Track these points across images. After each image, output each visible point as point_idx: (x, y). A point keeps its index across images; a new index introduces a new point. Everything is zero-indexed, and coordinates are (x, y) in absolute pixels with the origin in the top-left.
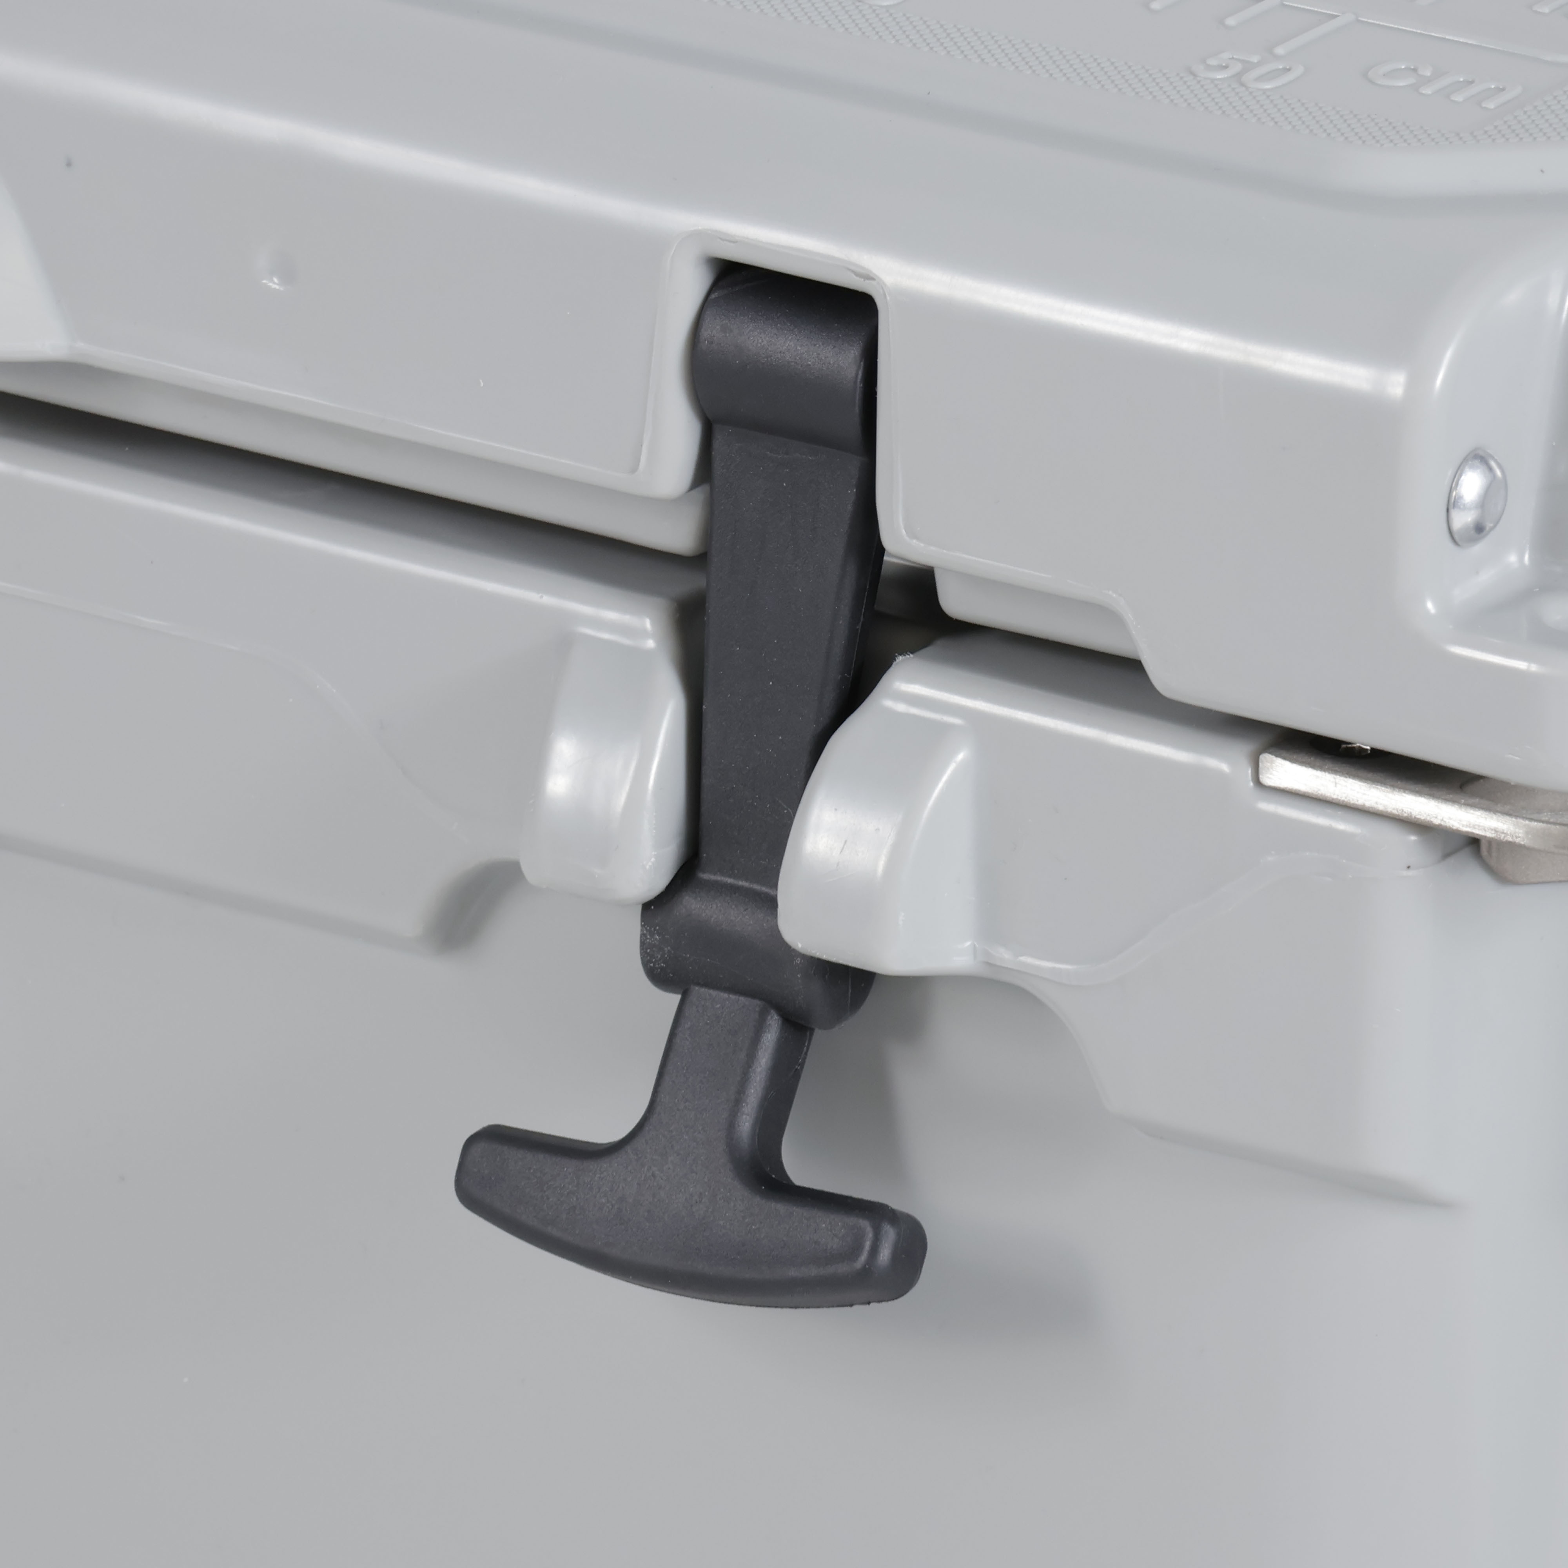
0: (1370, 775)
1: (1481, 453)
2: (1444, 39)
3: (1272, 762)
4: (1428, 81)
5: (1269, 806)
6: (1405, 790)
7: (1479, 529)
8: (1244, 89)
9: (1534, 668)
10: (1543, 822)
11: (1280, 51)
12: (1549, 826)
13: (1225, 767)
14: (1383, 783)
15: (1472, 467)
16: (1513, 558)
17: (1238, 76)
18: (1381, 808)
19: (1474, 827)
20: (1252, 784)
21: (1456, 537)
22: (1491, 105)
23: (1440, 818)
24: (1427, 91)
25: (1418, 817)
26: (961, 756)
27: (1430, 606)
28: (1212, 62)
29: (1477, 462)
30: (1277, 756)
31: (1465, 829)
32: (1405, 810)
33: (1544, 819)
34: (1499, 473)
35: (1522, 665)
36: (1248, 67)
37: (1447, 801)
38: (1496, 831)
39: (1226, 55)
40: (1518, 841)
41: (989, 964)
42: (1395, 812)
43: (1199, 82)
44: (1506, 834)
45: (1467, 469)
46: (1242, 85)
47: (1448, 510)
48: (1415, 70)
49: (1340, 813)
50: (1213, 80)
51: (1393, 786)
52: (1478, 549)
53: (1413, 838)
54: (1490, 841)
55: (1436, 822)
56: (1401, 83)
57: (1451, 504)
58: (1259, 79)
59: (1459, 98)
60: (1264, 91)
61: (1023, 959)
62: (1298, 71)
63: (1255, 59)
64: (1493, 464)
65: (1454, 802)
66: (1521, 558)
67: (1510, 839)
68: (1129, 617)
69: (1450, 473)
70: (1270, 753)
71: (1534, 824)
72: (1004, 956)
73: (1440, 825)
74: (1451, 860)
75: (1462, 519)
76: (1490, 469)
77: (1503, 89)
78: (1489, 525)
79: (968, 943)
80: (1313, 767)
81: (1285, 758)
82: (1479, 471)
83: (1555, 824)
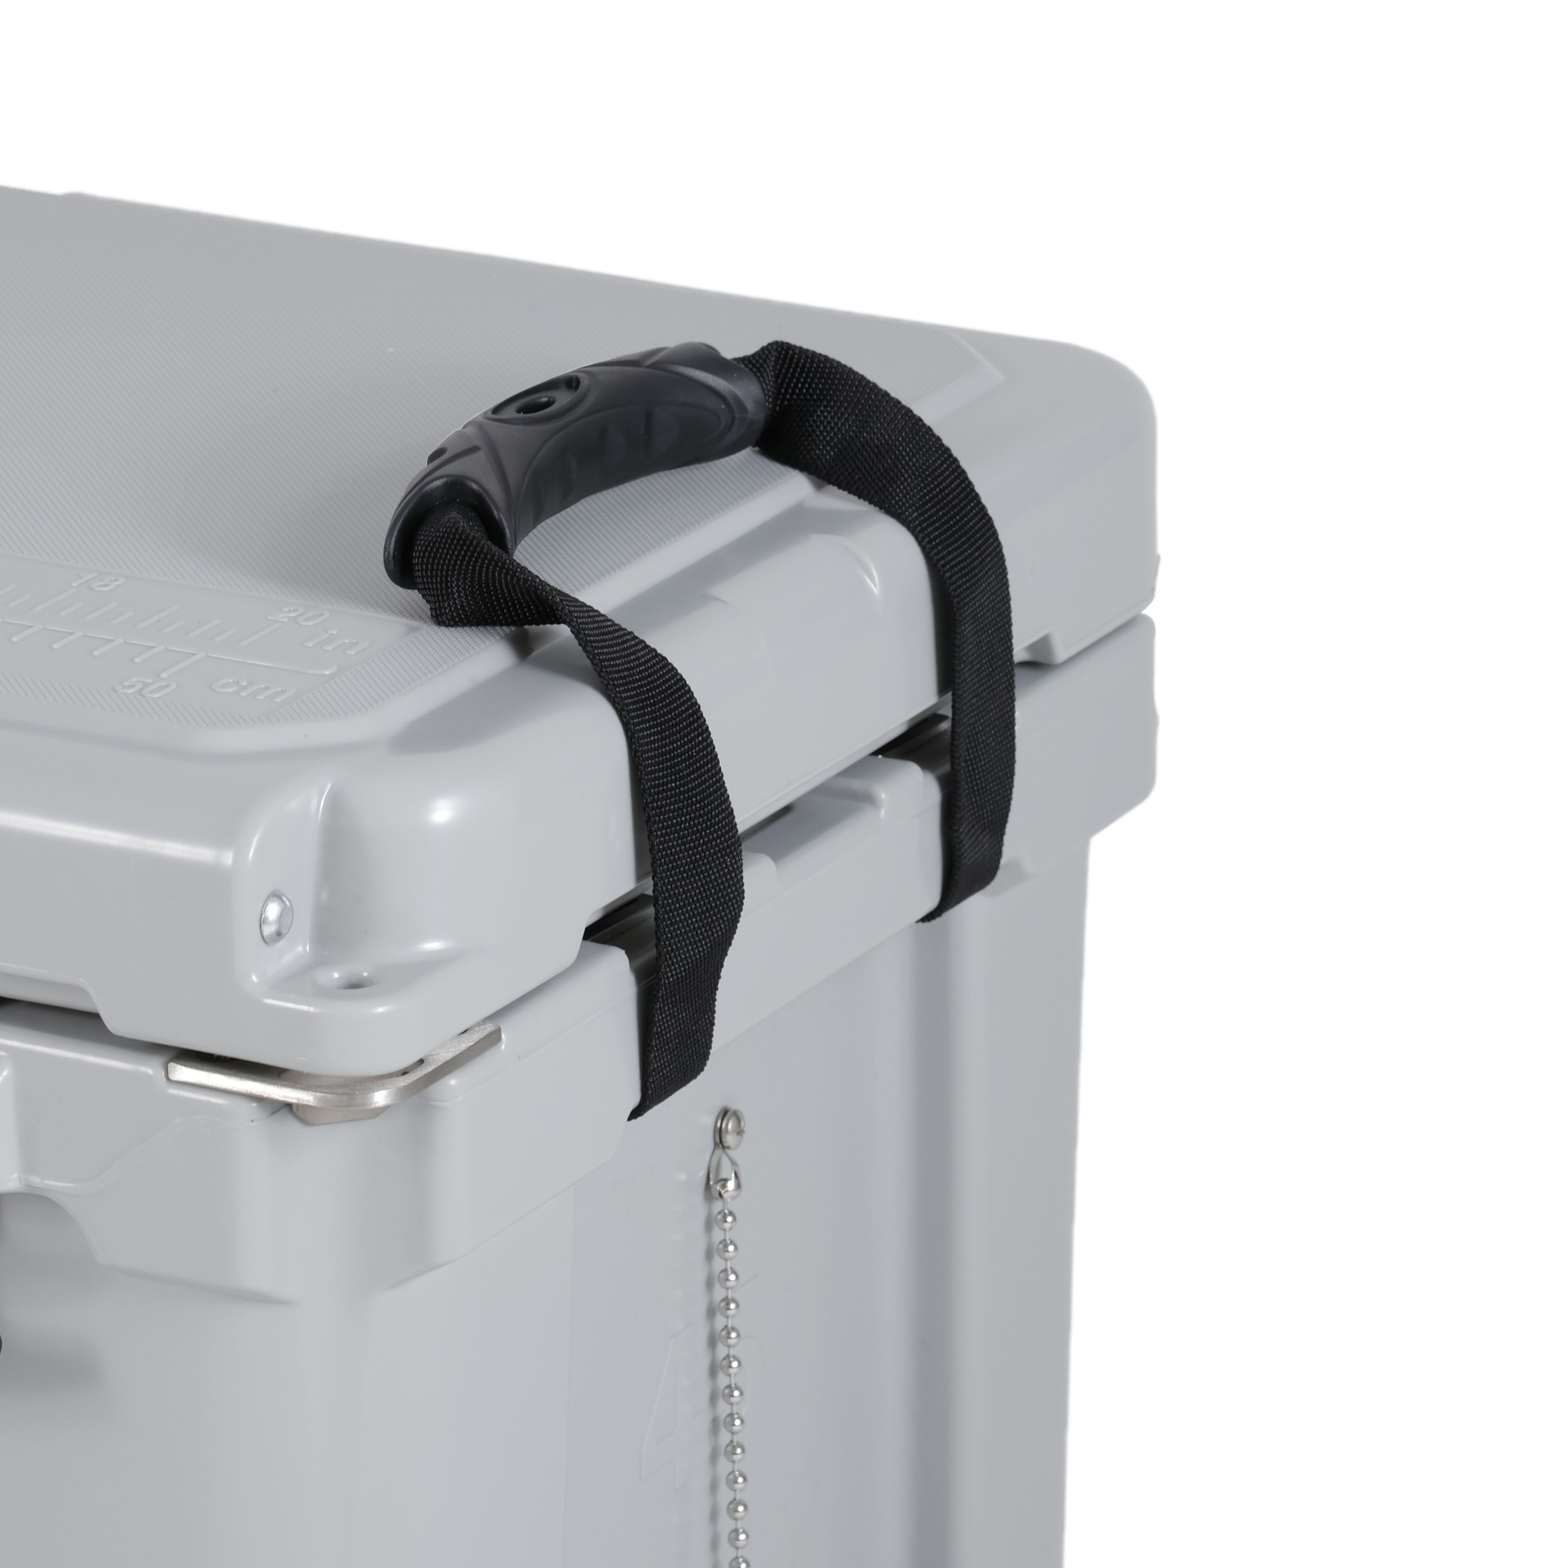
0: (229, 1072)
1: (277, 893)
2: (254, 664)
3: (175, 1067)
4: (245, 688)
5: (174, 1091)
6: (248, 1078)
7: (279, 934)
8: (143, 698)
9: (312, 1009)
10: (323, 1093)
11: (164, 675)
12: (326, 1095)
13: (150, 1071)
14: (235, 1076)
15: (272, 901)
16: (300, 949)
17: (140, 691)
18: (235, 1089)
19: (286, 1097)
20: (165, 1080)
21: (266, 940)
22: (278, 700)
23: (267, 1093)
24: (244, 694)
25: (256, 1093)
26: (5, 1073)
27: (254, 978)
28: (126, 684)
29: (275, 898)
30: (177, 1064)
31: (282, 1099)
32: (248, 1090)
33: (323, 1091)
34: (288, 903)
35: (305, 1008)
36: (146, 685)
37: (270, 1083)
38: (298, 1099)
39: (134, 680)
40: (310, 1104)
41: (29, 1186)
42: (243, 1091)
43: (118, 695)
44: (303, 1101)
45: (269, 902)
46: (142, 696)
47: (260, 926)
48: (238, 683)
49: (213, 1093)
50: (125, 694)
51: (241, 1077)
52: (281, 943)
53: (254, 1104)
54: (298, 1105)
55: (265, 1095)
56: (230, 690)
57: (262, 922)
58: (152, 692)
59: (261, 697)
60: (154, 699)
61: (46, 1182)
62: (173, 686)
63: (150, 681)
64: (284, 899)
65: (274, 1084)
66: (305, 947)
67: (305, 1103)
68: (92, 992)
69: (261, 905)
70: (175, 1062)
71: (318, 1094)
72: (36, 1181)
73: (267, 1098)
74: (277, 1115)
75: (269, 930)
76: (283, 902)
77: (286, 691)
78: (284, 932)
79: (16, 1175)
80: (197, 1068)
81: (182, 1065)
82: (276, 903)
83: (329, 1093)
